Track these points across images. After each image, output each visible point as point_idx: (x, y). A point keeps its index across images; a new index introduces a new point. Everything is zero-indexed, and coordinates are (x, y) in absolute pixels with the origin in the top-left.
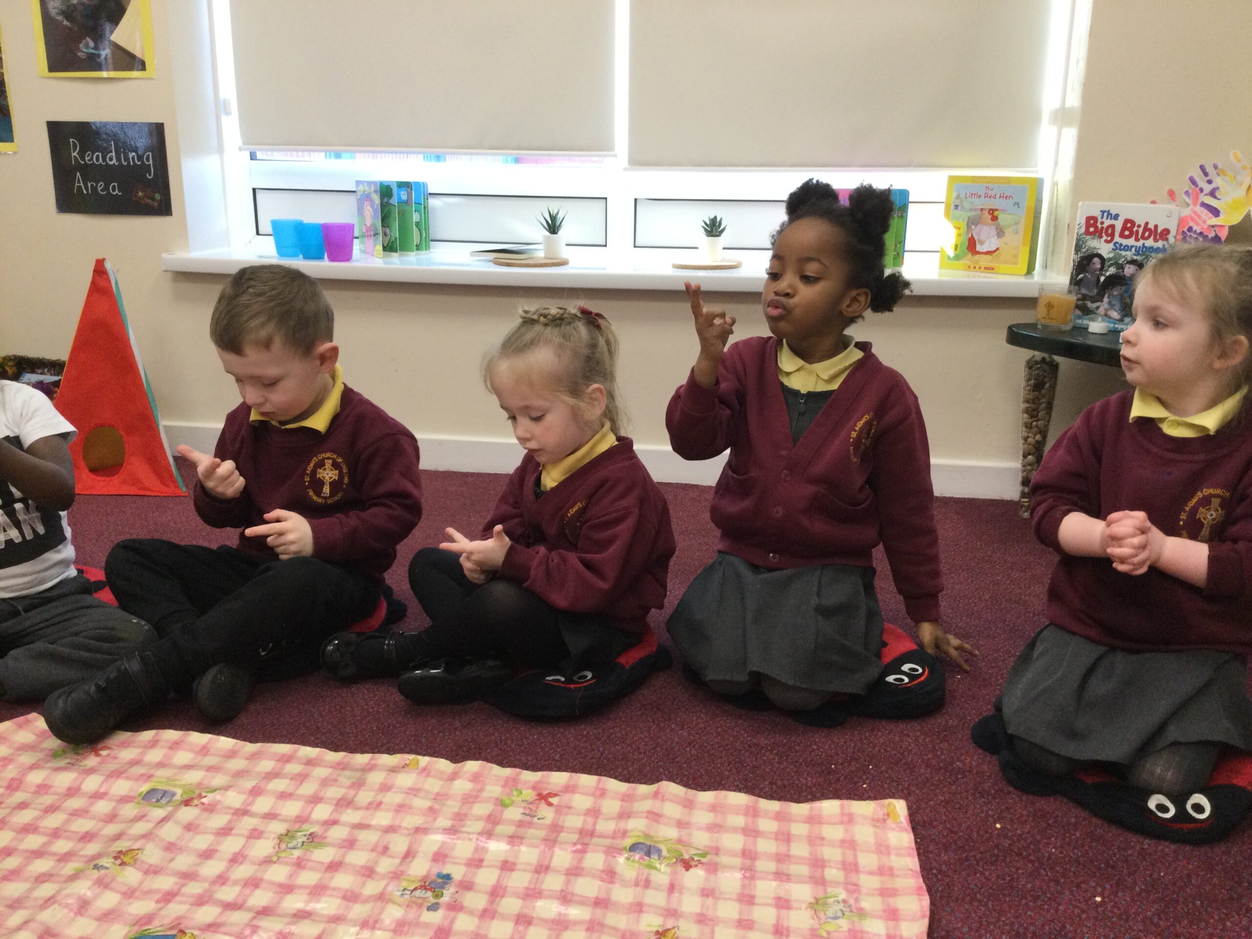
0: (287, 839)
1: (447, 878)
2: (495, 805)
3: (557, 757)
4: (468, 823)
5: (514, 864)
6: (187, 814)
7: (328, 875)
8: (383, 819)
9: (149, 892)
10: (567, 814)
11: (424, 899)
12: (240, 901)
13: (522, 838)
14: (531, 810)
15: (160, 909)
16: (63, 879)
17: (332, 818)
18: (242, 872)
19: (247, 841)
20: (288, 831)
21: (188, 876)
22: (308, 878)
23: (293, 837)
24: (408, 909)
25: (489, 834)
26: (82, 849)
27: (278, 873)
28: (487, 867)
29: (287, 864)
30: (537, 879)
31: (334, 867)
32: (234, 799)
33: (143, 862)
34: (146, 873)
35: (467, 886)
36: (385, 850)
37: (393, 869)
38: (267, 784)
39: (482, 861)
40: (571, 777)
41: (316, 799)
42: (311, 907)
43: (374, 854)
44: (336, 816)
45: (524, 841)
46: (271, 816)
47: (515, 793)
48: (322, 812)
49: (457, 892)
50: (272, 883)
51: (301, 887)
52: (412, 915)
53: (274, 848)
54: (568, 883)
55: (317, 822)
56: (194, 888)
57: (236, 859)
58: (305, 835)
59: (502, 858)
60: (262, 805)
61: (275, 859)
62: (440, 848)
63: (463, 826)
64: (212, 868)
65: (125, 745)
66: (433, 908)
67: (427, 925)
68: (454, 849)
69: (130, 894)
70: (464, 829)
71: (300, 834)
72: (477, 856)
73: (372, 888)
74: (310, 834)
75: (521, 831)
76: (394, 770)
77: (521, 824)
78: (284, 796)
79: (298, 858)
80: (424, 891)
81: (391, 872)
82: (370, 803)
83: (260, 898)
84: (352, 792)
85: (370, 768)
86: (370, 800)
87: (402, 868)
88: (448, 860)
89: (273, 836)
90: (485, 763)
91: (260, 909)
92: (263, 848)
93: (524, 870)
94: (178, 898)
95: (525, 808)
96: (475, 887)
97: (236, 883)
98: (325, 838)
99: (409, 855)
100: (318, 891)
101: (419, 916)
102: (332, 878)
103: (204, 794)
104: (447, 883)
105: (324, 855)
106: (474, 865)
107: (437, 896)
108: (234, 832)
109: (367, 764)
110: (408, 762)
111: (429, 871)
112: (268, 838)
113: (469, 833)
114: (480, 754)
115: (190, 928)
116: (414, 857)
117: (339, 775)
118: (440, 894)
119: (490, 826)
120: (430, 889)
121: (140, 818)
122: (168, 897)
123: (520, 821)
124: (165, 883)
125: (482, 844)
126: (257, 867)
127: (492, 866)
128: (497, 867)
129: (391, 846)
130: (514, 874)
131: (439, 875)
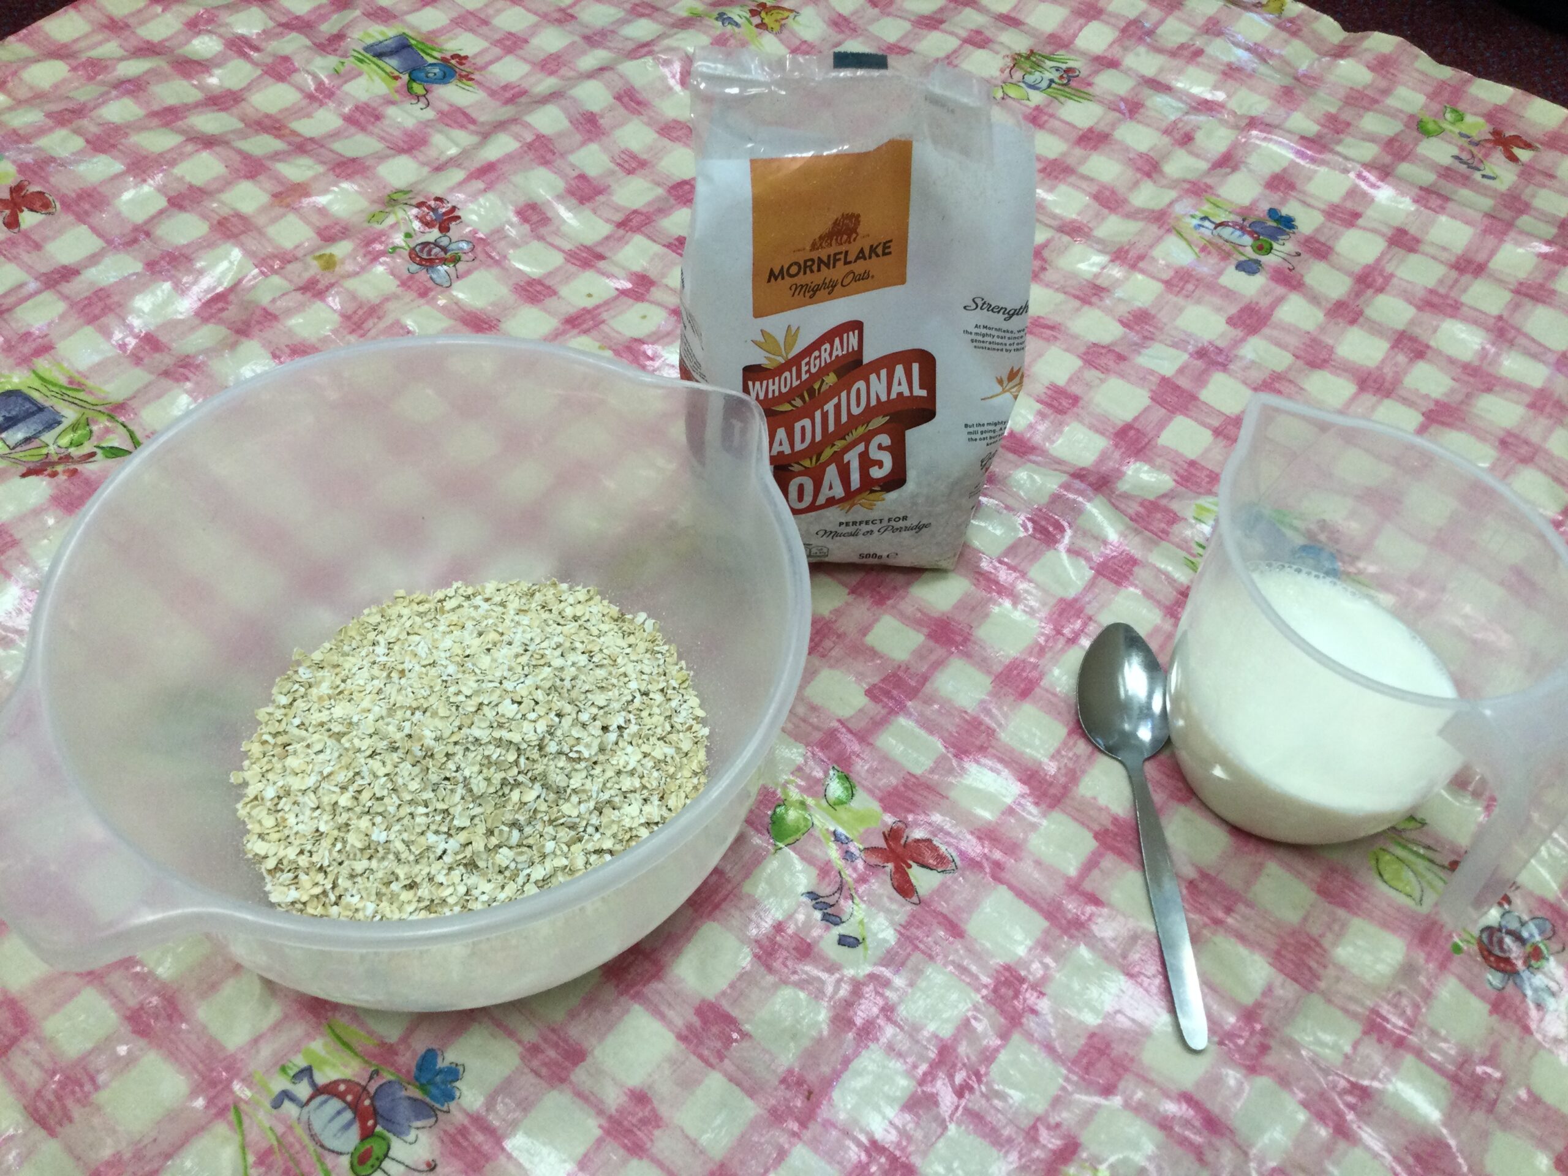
0: (1026, 65)
1: (1287, 224)
2: (1407, 126)
4: (1349, 140)
5: (1418, 241)
7: (1079, 150)
8: (1196, 82)
10: (1542, 185)
11: (1236, 246)
13: (1447, 199)
14: (1474, 156)
16: (669, 20)
17: (1109, 53)
19: (961, 46)
20: (1031, 52)
22: (1045, 144)
23: (1037, 66)
24: (1202, 255)
25: (1385, 173)
28: (1365, 229)
30: (1456, 281)
31: (1092, 139)
33: (792, 32)
34: (793, 49)
35: (1319, 249)
36: (1187, 139)
37: (1192, 176)
39: (1357, 215)
41: (1091, 10)
43: (1166, 140)
44: (1116, 52)
45: (1450, 206)
46: (1009, 20)
47: (1449, 116)
48: (1095, 37)
49: (1299, 254)
52: (1206, 268)
53: (1002, 72)
54: (1516, 307)
55: (1081, 53)
58: (1057, 70)
59: (1397, 223)
61: (1000, 93)
62: (1285, 170)
63: (1339, 142)
66: (1249, 267)
67: (1229, 294)
68: (1310, 179)
70: (1339, 148)
71: (1048, 64)
72: (1349, 205)
73: (1148, 196)
74: (1067, 71)
75: (1447, 187)
76: (1236, 3)
77: (1446, 173)
79: (1038, 106)
80: (1238, 233)
82: (1182, 47)
84: (1153, 16)
86: (1184, 39)
87: (1210, 181)
88: (1294, 193)
89: (1005, 52)
90: (1407, 44)
92: (985, 65)
93: (1434, 258)
95: (1462, 148)
96: (1333, 257)
98: (1090, 85)
99: (1227, 162)
100: (1056, 171)
101: (1220, 273)
102: (1085, 158)
104: (1283, 233)
105: (1081, 114)
106: (1341, 219)
107: (1260, 249)
108: (943, 26)
111: (1254, 203)
112: (996, 53)
113: (1346, 158)
116: (1235, 169)
118: (1266, 246)
119: (1388, 159)
120: (1251, 234)
123: (1448, 169)
125: (1363, 185)
127: (1374, 231)
128: (1383, 235)
129: (1199, 136)
130: (1413, 258)
131: (1273, 213)
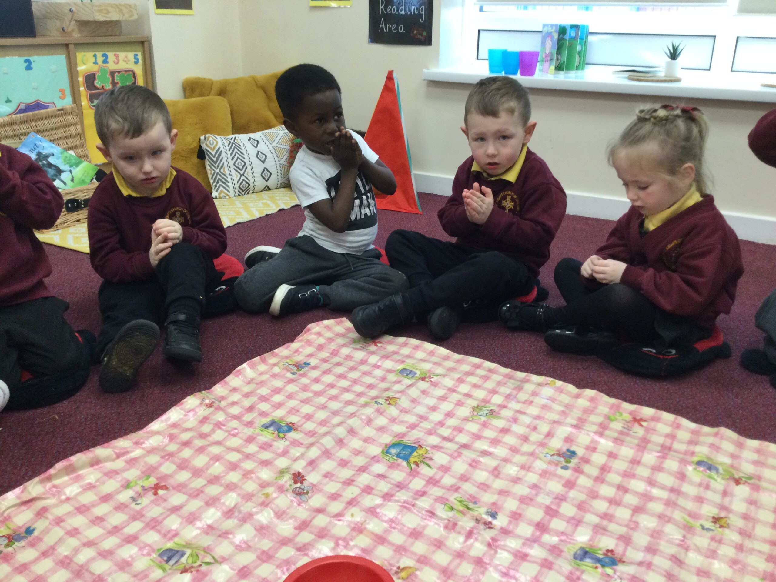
0: (477, 410)
1: (573, 453)
2: (605, 418)
3: (647, 398)
4: (587, 425)
5: (617, 455)
6: (423, 385)
7: (501, 435)
8: (533, 410)
9: (402, 422)
10: (653, 434)
11: (559, 462)
12: (451, 437)
13: (623, 441)
14: (628, 426)
15: (409, 432)
16: (359, 405)
17: (503, 404)
18: (452, 422)
19: (455, 407)
20: (478, 406)
21: (422, 418)
22: (489, 433)
23: (481, 410)
24: (549, 465)
25: (600, 434)
26: (369, 392)
27: (473, 427)
28: (599, 453)
29: (477, 423)
30: (632, 467)
31: (505, 431)
32: (448, 382)
33: (400, 406)
34: (401, 411)
35: (586, 461)
36: (535, 429)
37: (539, 440)
38: (467, 378)
39: (595, 448)
40: (656, 413)
41: (494, 392)
42: (491, 450)
43: (528, 430)
44: (505, 403)
45: (624, 443)
46: (468, 395)
47: (618, 414)
48: (497, 399)
49: (580, 463)
50: (470, 432)
51: (485, 438)
52: (552, 468)
53: (470, 413)
54: (652, 474)
55: (494, 404)
56: (426, 425)
57: (449, 415)
58: (488, 410)
59: (609, 450)
60: (464, 388)
61: (471, 419)
62: (569, 435)
63: (584, 426)
64: (436, 417)
65: (390, 343)
66: (565, 468)
67: (560, 477)
68: (578, 437)
69: (393, 420)
70: (584, 428)
71: (484, 409)
72: (592, 445)
73: (526, 448)
74: (491, 410)
75: (622, 437)
76: (540, 385)
77: (621, 433)
78: (475, 386)
79: (484, 421)
80: (559, 457)
81: (538, 442)
82: (526, 401)
83: (462, 438)
84: (515, 392)
85: (527, 381)
86: (526, 398)
87: (545, 441)
88: (574, 443)
89: (470, 407)
90: (598, 392)
91: (462, 444)
92: (464, 412)
93: (623, 460)
94: (417, 428)
95: (624, 424)
96: (591, 463)
97: (449, 427)
98: (499, 414)
99: (549, 435)
100: (495, 442)
101: (556, 470)
102: (503, 437)
103: (432, 376)
104: (573, 456)
105: (499, 423)
106: (591, 450)
107: (567, 462)
108: (447, 400)
109: (524, 378)
110: (549, 382)
111: (561, 447)
112: (467, 407)
113: (588, 431)
114: (594, 386)
115: (425, 445)
116: (553, 436)
117: (507, 381)
118: (569, 460)
119: (601, 430)
120: (563, 457)
121: (399, 382)
122: (413, 427)
123: (621, 431)
124: (411, 419)
125: (595, 439)
126: (460, 421)
127: (602, 453)
128: (605, 454)
129: (538, 427)
130: (617, 461)
131: (568, 450)
